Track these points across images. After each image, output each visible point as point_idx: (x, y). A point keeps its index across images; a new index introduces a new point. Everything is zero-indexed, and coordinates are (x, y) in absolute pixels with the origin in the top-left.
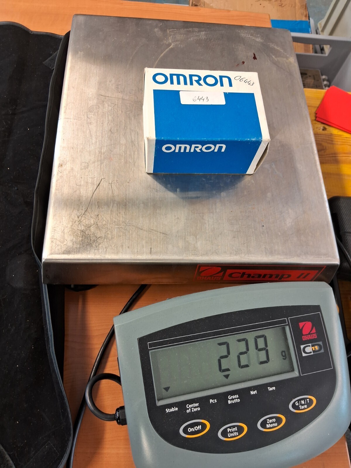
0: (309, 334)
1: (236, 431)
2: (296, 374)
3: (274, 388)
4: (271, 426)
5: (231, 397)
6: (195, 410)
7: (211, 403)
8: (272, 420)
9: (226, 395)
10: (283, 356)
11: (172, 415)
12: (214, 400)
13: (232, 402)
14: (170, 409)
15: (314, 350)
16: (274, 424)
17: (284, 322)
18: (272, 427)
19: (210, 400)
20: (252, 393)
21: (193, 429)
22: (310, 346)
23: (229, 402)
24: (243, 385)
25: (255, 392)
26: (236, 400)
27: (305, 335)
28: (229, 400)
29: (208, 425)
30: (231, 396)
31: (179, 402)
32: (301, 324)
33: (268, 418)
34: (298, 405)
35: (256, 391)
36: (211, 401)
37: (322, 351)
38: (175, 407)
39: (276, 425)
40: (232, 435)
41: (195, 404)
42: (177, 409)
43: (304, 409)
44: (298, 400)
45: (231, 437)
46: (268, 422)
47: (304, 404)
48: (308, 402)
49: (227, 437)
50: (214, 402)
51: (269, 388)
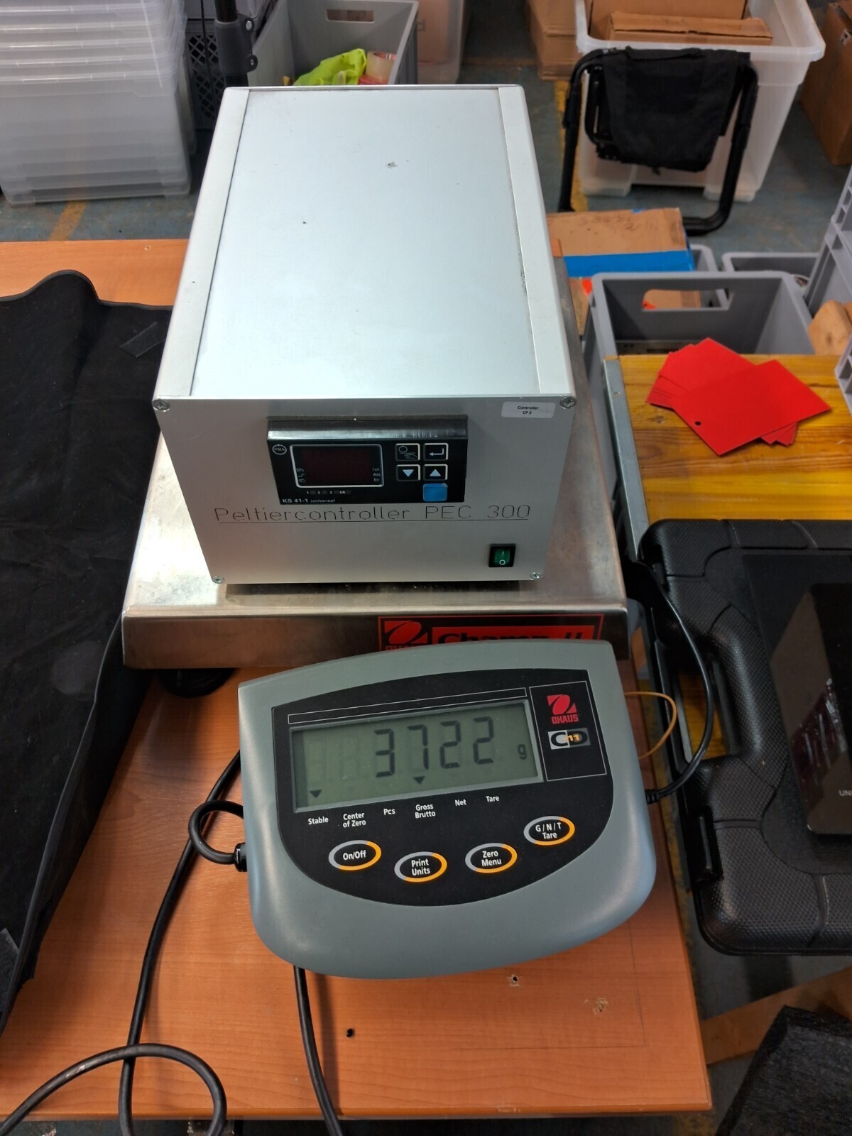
1: (426, 867)
3: (497, 798)
4: (491, 863)
5: (420, 807)
6: (358, 824)
7: (385, 814)
8: (492, 853)
9: (412, 803)
11: (317, 830)
12: (390, 810)
13: (422, 815)
14: (315, 819)
15: (571, 739)
16: (494, 861)
18: (491, 865)
19: (385, 810)
20: (458, 803)
21: (351, 855)
22: (564, 734)
23: (417, 815)
25: (464, 803)
26: (430, 812)
28: (417, 811)
29: (379, 852)
31: (332, 809)
33: (484, 850)
34: (540, 831)
37: (588, 743)
38: (324, 817)
39: (499, 862)
40: (419, 872)
41: (358, 814)
42: (326, 820)
44: (541, 824)
45: (417, 876)
46: (484, 857)
47: (552, 832)
48: (560, 827)
49: (410, 875)
50: (390, 813)
51: (488, 797)
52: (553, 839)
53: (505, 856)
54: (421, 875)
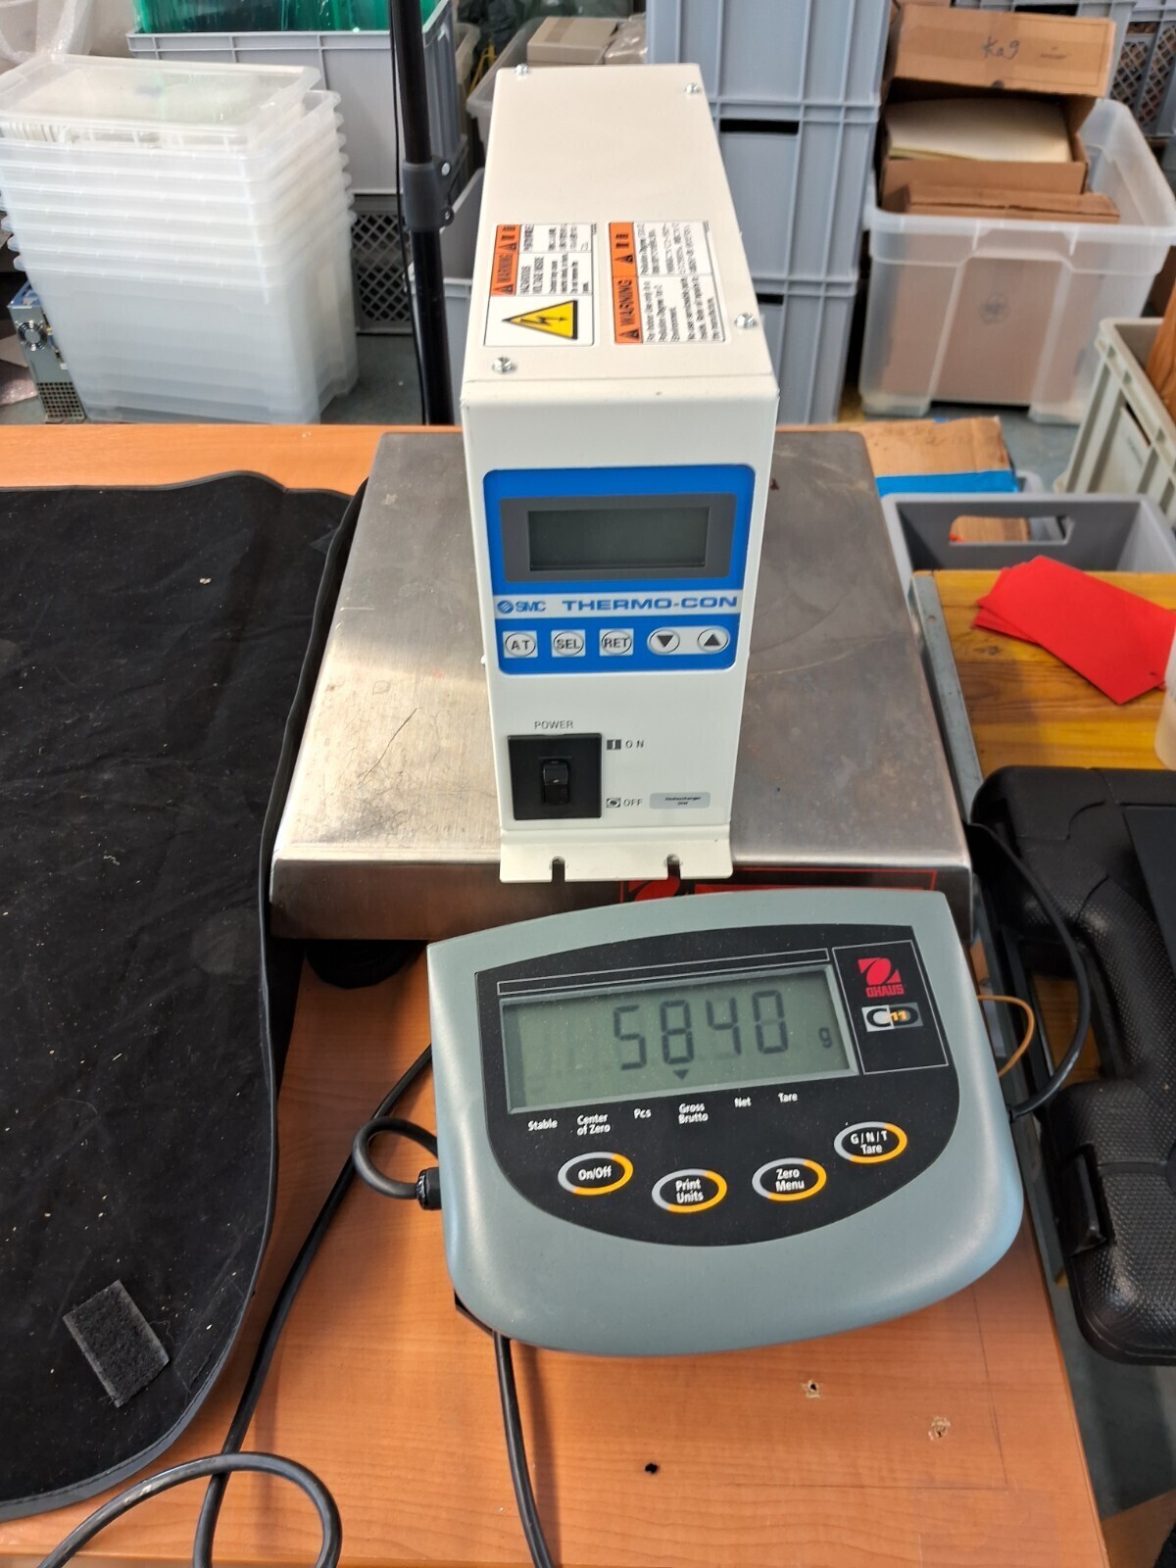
0: (884, 984)
1: (698, 1191)
2: (852, 1071)
3: (795, 1097)
4: (788, 1186)
5: (685, 1107)
6: (598, 1129)
7: (636, 1117)
8: (791, 1172)
9: (673, 1103)
10: (825, 1040)
11: (542, 1136)
13: (688, 1119)
14: (538, 1123)
15: (896, 1019)
16: (794, 1183)
17: (822, 955)
18: (789, 1188)
20: (739, 1103)
21: (590, 1172)
22: (885, 1010)
23: (682, 1119)
25: (747, 1102)
26: (700, 1115)
27: (873, 986)
28: (682, 1114)
29: (629, 1169)
30: (687, 1105)
31: (562, 1110)
32: (863, 964)
33: (779, 1167)
34: (857, 1142)
35: (749, 1100)
36: (637, 1112)
37: (919, 1023)
38: (550, 1120)
39: (801, 1186)
40: (688, 1197)
41: (598, 1116)
42: (554, 1124)
43: (873, 1155)
44: (858, 1133)
45: (684, 1204)
46: (779, 1177)
47: (875, 1144)
49: (674, 1202)
50: (643, 1116)
51: (781, 1095)
52: (876, 1154)
54: (690, 1202)
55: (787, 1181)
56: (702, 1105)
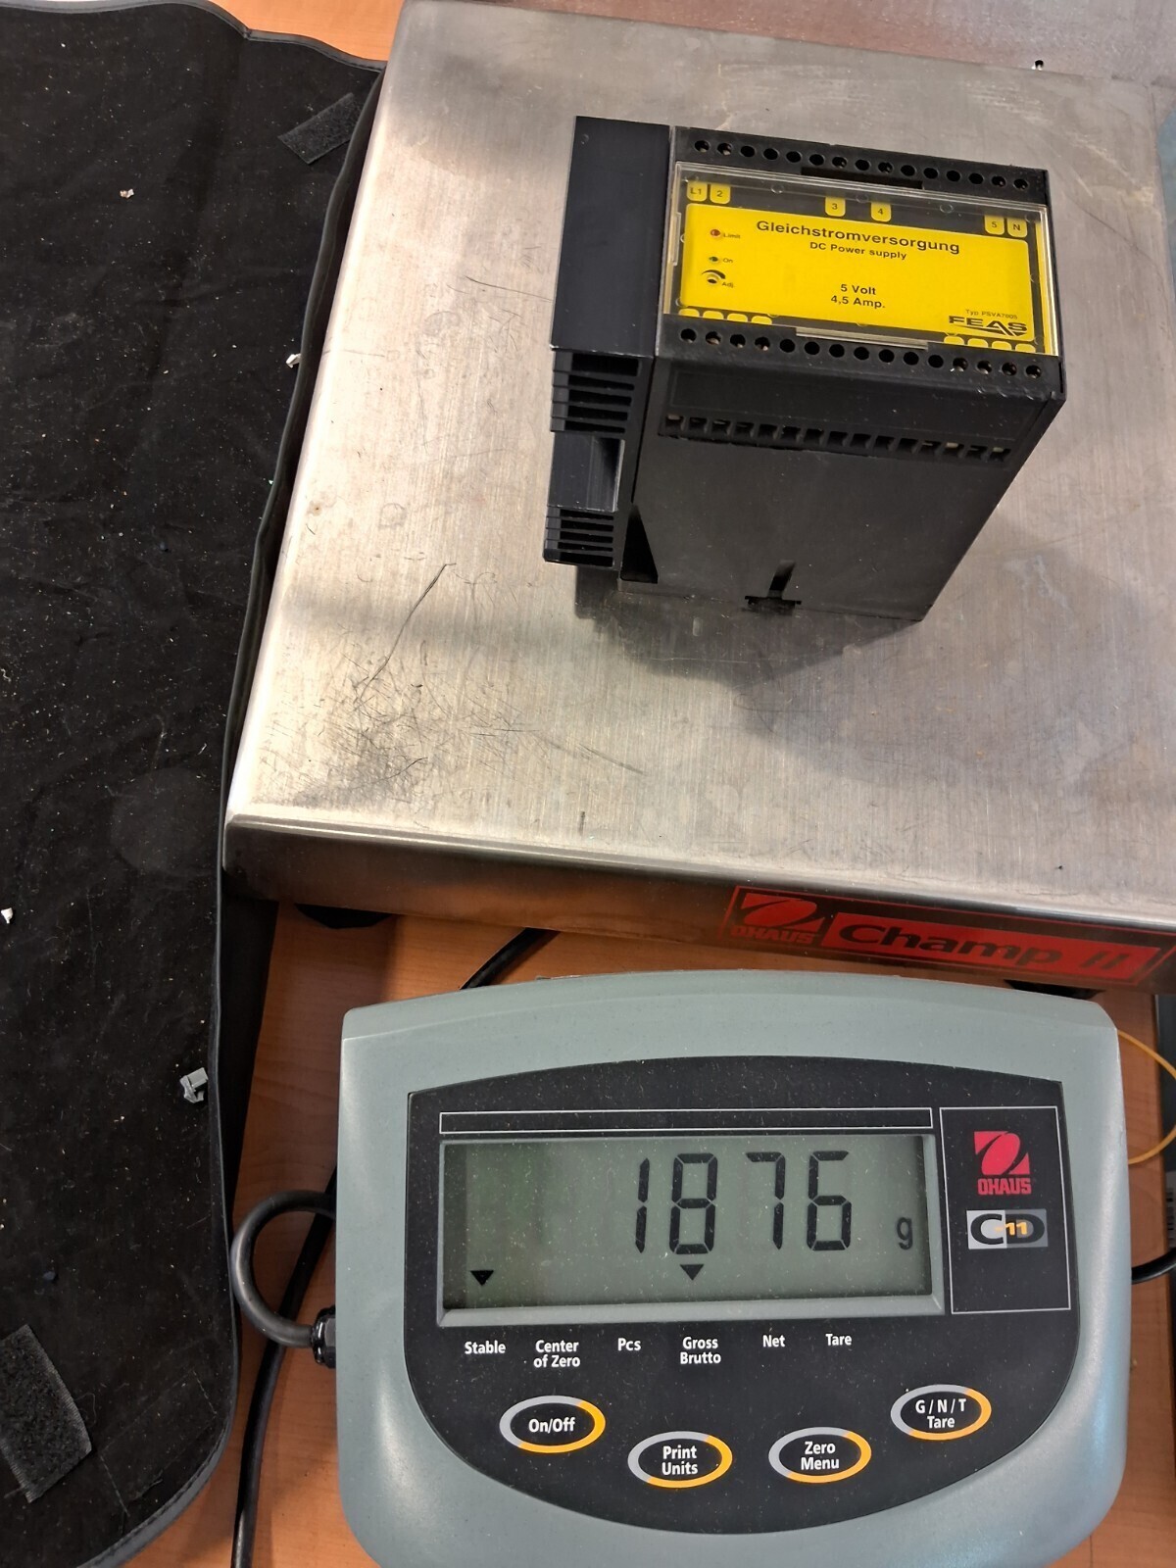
0: (1006, 1175)
1: (692, 1461)
2: (935, 1305)
3: (848, 1340)
4: (818, 1465)
5: (691, 1341)
6: (563, 1363)
7: (620, 1349)
8: (824, 1446)
9: (674, 1333)
10: (904, 1238)
11: (481, 1366)
12: (631, 1342)
13: (693, 1359)
14: (478, 1344)
15: (1012, 1233)
16: (828, 1461)
17: (924, 1118)
18: (818, 1469)
19: (620, 1340)
20: (769, 1341)
21: (546, 1424)
22: (999, 1218)
23: (684, 1359)
24: (740, 1311)
25: (778, 1342)
26: (710, 1355)
27: (987, 1177)
28: (685, 1350)
29: (600, 1420)
30: (693, 1339)
31: (515, 1327)
32: (981, 1138)
33: (809, 1438)
34: (923, 1411)
35: (782, 1339)
36: (622, 1343)
37: (1043, 1242)
38: (496, 1342)
39: (834, 1465)
40: (678, 1469)
41: (566, 1342)
42: (501, 1349)
43: (942, 1430)
44: (927, 1397)
45: (670, 1477)
46: (807, 1452)
47: (947, 1415)
48: (962, 1409)
49: (658, 1474)
50: (631, 1349)
51: (829, 1336)
52: (946, 1430)
53: (846, 1453)
54: (680, 1474)
55: (816, 1457)
56: (715, 1341)
